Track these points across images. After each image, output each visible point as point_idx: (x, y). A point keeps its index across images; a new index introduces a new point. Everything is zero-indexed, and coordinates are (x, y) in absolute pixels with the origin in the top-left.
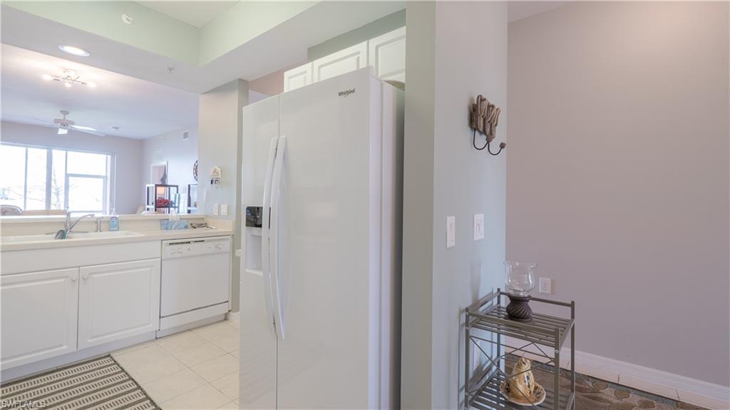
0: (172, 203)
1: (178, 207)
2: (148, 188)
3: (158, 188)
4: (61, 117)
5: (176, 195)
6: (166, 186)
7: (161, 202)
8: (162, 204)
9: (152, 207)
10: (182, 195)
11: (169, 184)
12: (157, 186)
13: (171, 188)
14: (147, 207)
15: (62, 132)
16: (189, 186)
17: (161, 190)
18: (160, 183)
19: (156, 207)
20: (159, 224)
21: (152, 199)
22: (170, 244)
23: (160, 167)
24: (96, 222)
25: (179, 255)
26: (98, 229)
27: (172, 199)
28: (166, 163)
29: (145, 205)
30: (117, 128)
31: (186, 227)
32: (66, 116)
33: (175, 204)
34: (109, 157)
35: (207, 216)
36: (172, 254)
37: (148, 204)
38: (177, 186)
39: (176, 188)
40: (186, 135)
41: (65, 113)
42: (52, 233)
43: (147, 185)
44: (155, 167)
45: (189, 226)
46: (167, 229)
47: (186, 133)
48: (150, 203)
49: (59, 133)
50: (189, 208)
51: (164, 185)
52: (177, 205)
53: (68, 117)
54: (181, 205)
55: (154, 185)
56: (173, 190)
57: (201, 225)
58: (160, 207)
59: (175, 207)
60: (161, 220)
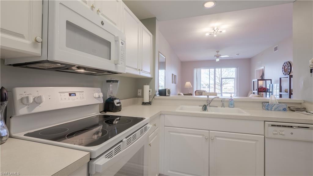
0: (268, 89)
1: (272, 92)
2: (254, 82)
3: (259, 81)
4: (216, 54)
5: (270, 85)
6: (264, 80)
7: (261, 89)
8: (262, 90)
9: (256, 92)
10: (275, 85)
11: (265, 79)
12: (258, 80)
13: (267, 81)
14: (253, 91)
15: (218, 60)
16: (280, 79)
17: (261, 83)
18: (260, 78)
19: (258, 92)
20: (261, 105)
21: (256, 87)
22: (272, 125)
23: (260, 71)
24: (222, 101)
25: (281, 137)
26: (223, 106)
27: (268, 87)
28: (263, 68)
29: (252, 91)
30: (238, 54)
31: (285, 110)
32: (218, 53)
33: (270, 90)
34: (236, 68)
35: (305, 102)
36: (274, 134)
37: (254, 90)
38: (271, 80)
39: (270, 81)
40: (276, 49)
41: (218, 52)
42: (201, 106)
43: (253, 80)
44: (257, 70)
45: (288, 109)
46: (268, 109)
47: (277, 47)
48: (255, 89)
49: (217, 61)
50: (281, 93)
51: (262, 79)
52: (271, 91)
53: (219, 53)
54: (275, 91)
55: (257, 80)
56: (268, 82)
57: (298, 110)
58: (260, 92)
59: (270, 92)
60: (263, 102)
